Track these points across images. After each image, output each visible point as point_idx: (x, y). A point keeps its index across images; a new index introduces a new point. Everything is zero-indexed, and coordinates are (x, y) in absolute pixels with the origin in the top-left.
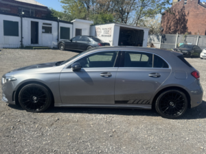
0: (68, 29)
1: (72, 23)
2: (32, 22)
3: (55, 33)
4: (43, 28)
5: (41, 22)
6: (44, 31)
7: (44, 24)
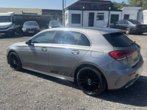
0: (118, 16)
1: (121, 11)
2: (90, 13)
3: (107, 19)
4: (98, 16)
5: (96, 13)
6: (98, 18)
7: (98, 13)
